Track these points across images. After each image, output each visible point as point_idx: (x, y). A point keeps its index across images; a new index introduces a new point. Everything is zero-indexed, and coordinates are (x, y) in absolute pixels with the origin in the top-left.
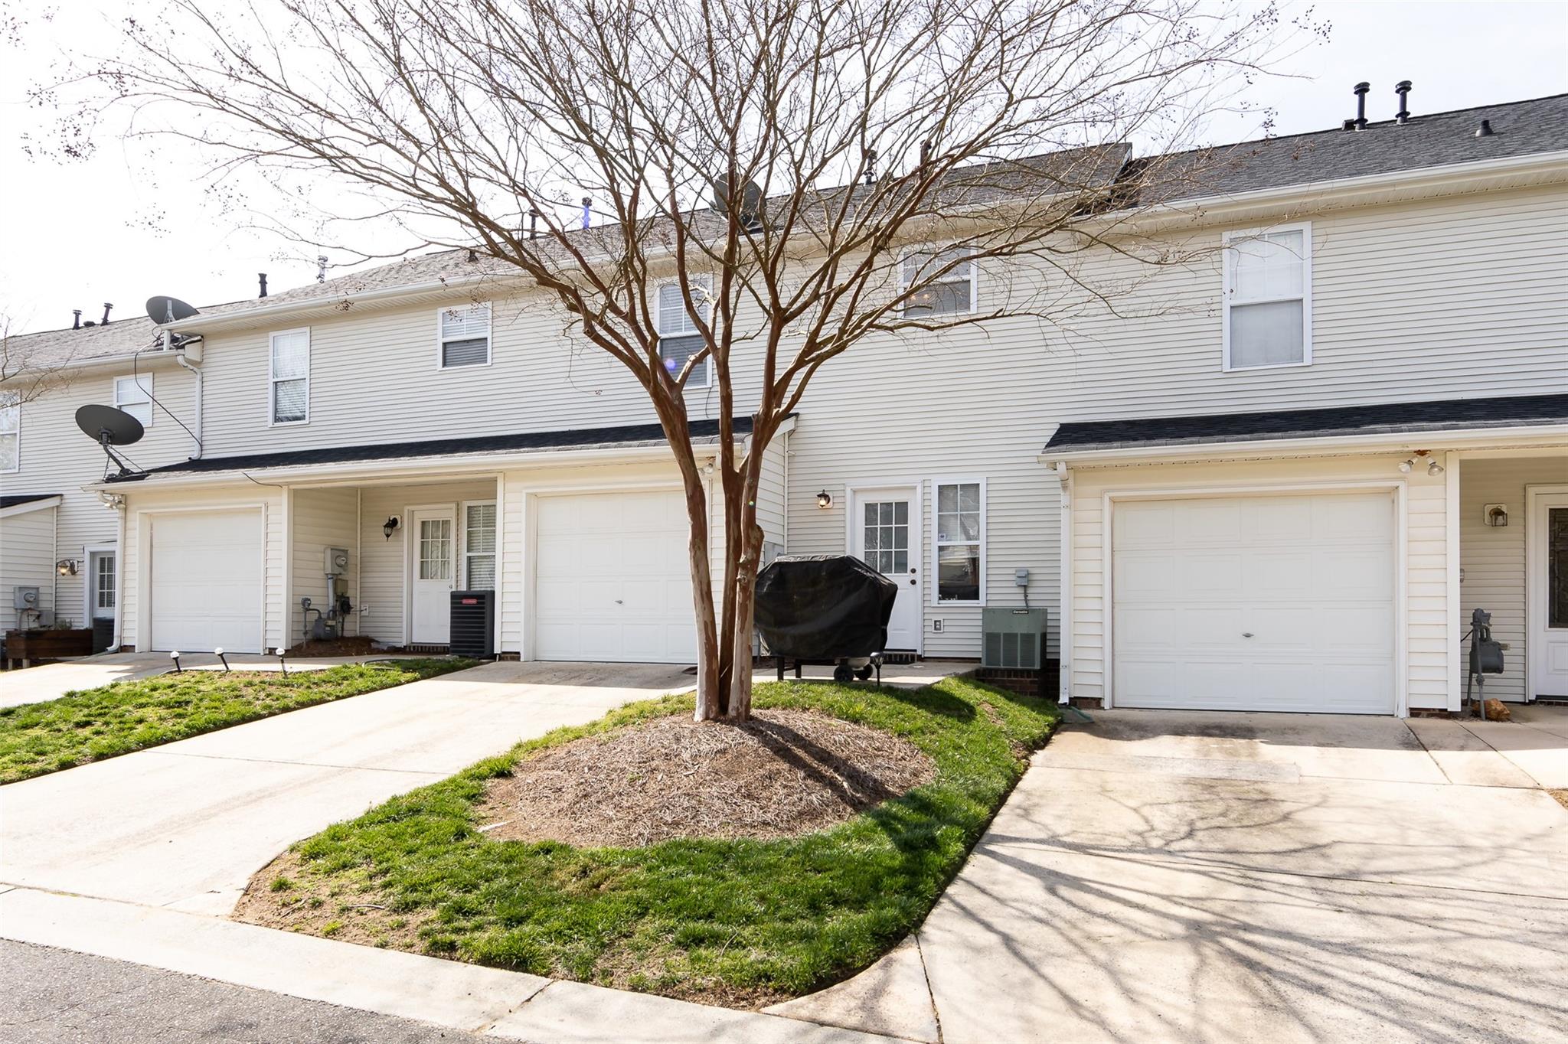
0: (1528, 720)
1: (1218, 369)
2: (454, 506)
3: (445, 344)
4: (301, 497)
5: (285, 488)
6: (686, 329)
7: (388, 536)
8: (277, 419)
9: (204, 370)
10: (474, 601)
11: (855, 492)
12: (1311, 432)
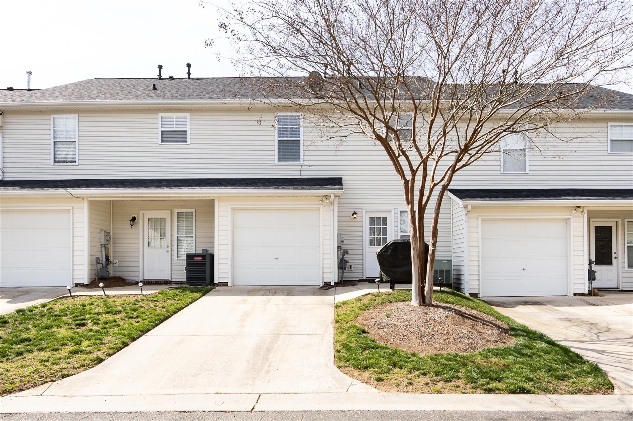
0: (604, 296)
1: (499, 172)
2: (169, 211)
3: (162, 131)
4: (94, 205)
5: (86, 200)
6: (290, 137)
7: (132, 225)
8: (55, 162)
9: (4, 131)
10: (200, 258)
11: (366, 212)
12: (548, 198)
